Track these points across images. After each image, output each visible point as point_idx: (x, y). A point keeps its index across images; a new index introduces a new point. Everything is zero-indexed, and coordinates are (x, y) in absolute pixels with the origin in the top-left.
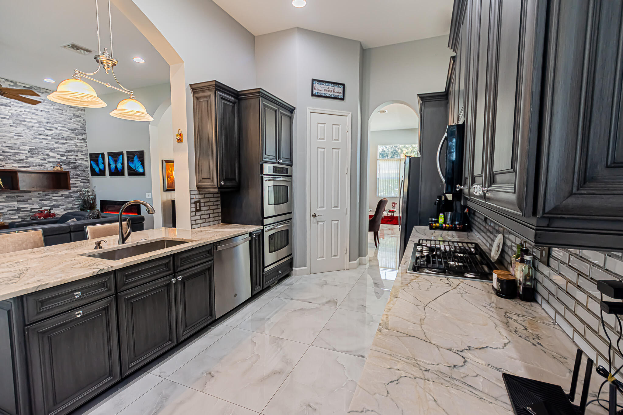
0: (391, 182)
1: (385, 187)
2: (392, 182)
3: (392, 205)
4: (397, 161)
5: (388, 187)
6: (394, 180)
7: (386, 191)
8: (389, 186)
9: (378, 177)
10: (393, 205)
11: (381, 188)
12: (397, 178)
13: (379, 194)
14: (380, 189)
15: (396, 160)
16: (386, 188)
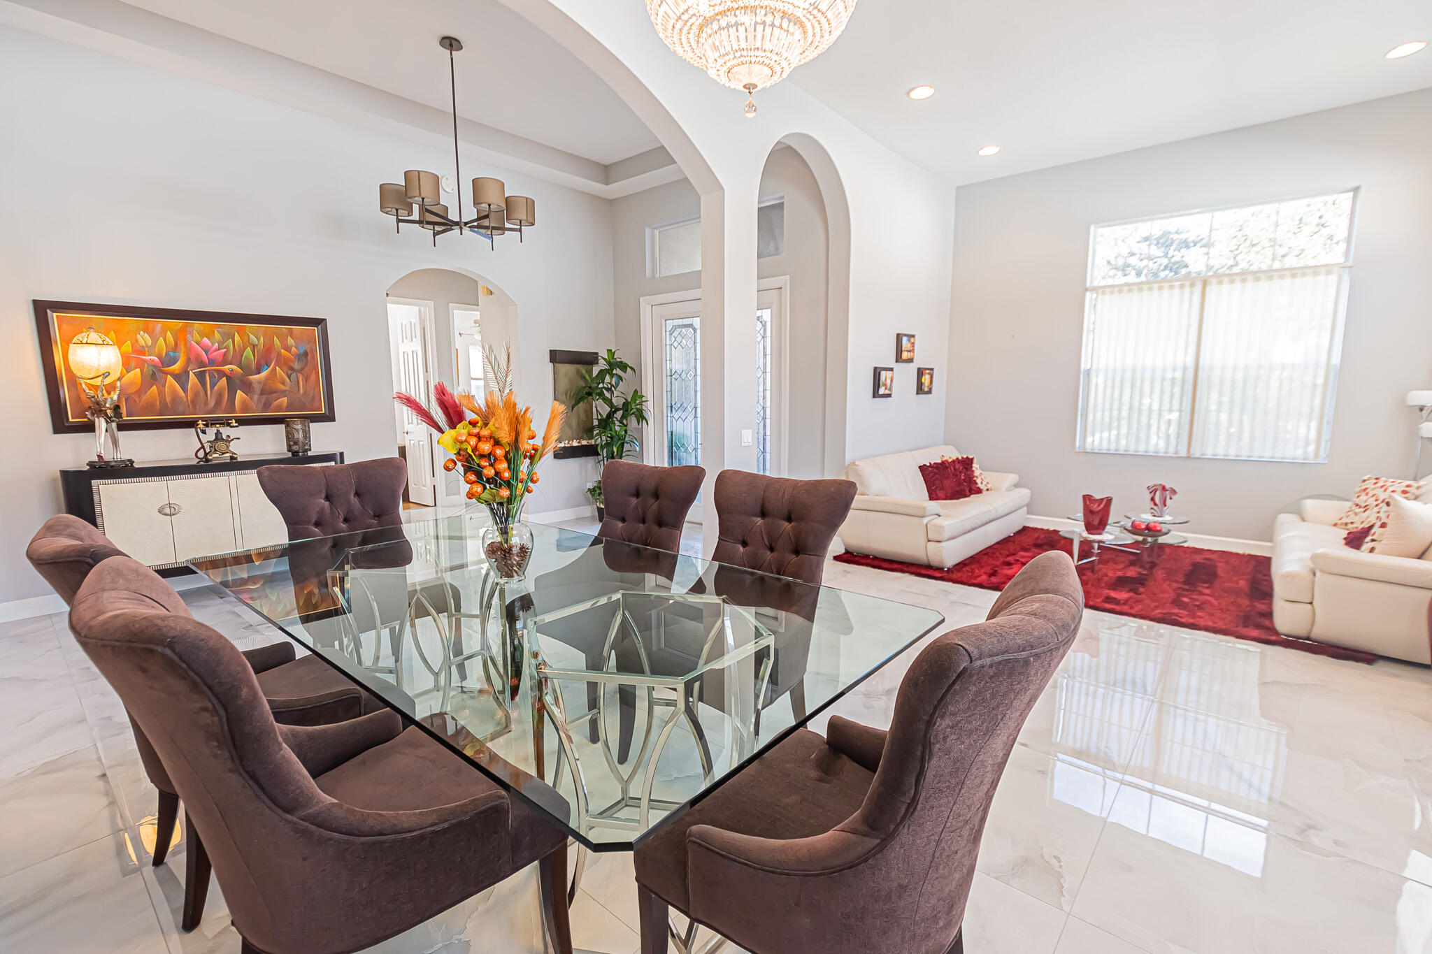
0: (1147, 388)
1: (1120, 410)
2: (1152, 386)
3: (1149, 496)
4: (1187, 290)
5: (1131, 409)
6: (1163, 379)
7: (1124, 423)
8: (1136, 404)
9: (1084, 365)
10: (1153, 499)
11: (1099, 415)
12: (1185, 369)
13: (1089, 440)
14: (1090, 417)
15: (1182, 286)
16: (1125, 414)
